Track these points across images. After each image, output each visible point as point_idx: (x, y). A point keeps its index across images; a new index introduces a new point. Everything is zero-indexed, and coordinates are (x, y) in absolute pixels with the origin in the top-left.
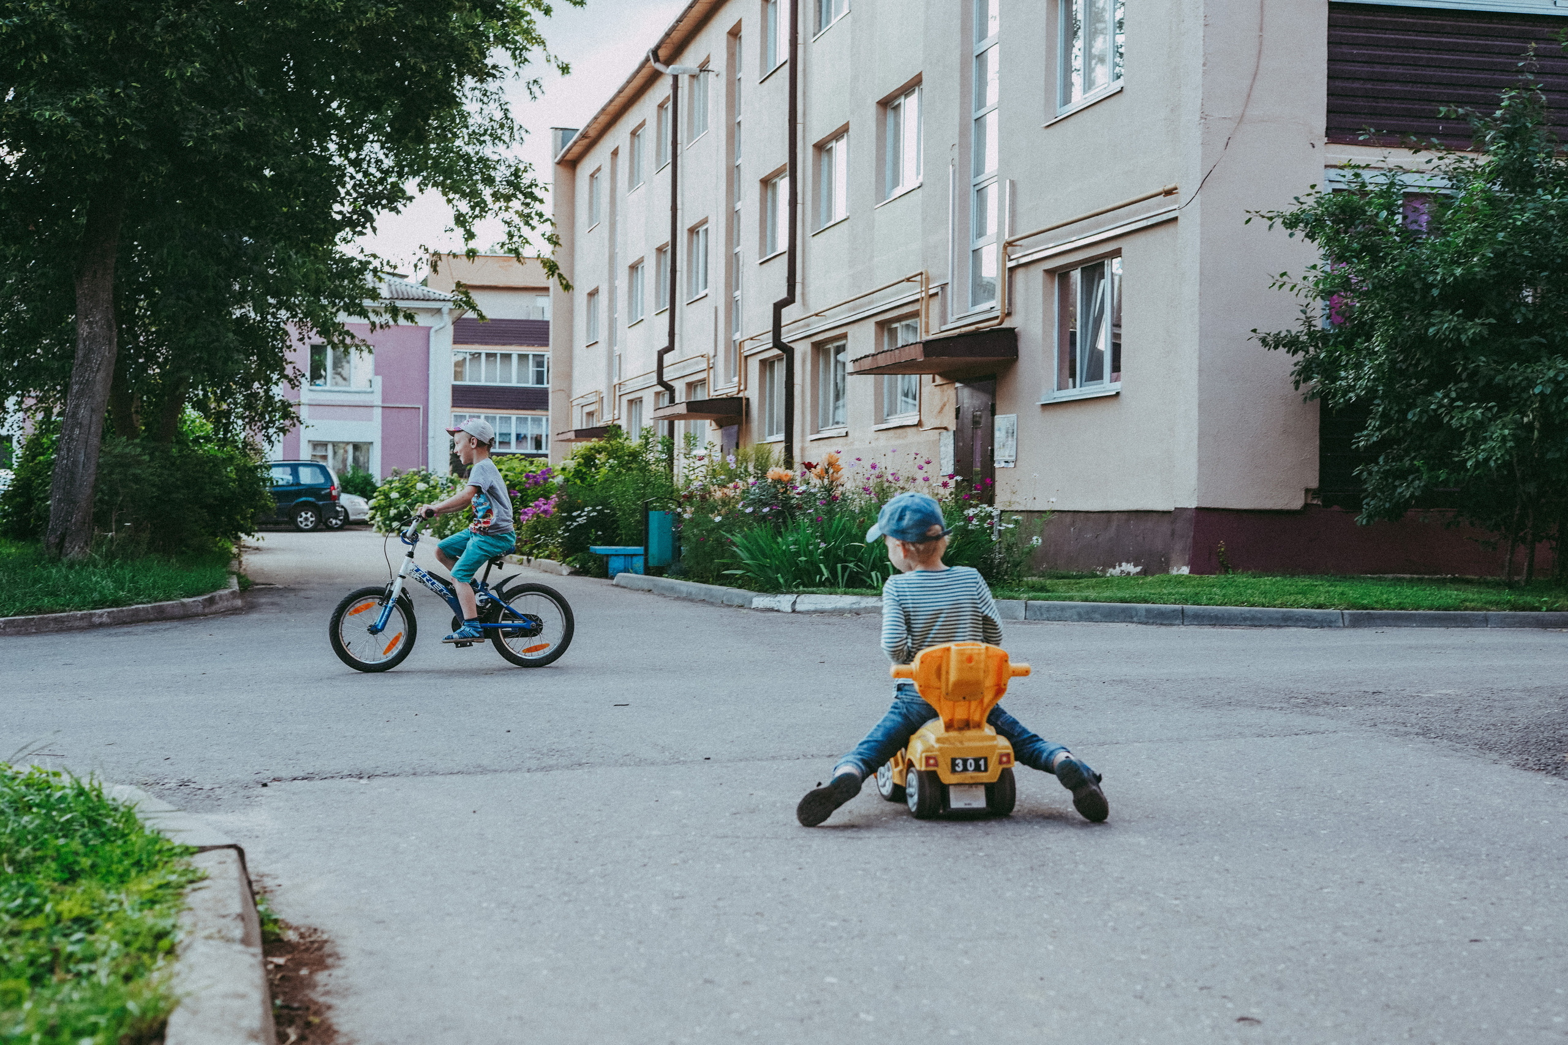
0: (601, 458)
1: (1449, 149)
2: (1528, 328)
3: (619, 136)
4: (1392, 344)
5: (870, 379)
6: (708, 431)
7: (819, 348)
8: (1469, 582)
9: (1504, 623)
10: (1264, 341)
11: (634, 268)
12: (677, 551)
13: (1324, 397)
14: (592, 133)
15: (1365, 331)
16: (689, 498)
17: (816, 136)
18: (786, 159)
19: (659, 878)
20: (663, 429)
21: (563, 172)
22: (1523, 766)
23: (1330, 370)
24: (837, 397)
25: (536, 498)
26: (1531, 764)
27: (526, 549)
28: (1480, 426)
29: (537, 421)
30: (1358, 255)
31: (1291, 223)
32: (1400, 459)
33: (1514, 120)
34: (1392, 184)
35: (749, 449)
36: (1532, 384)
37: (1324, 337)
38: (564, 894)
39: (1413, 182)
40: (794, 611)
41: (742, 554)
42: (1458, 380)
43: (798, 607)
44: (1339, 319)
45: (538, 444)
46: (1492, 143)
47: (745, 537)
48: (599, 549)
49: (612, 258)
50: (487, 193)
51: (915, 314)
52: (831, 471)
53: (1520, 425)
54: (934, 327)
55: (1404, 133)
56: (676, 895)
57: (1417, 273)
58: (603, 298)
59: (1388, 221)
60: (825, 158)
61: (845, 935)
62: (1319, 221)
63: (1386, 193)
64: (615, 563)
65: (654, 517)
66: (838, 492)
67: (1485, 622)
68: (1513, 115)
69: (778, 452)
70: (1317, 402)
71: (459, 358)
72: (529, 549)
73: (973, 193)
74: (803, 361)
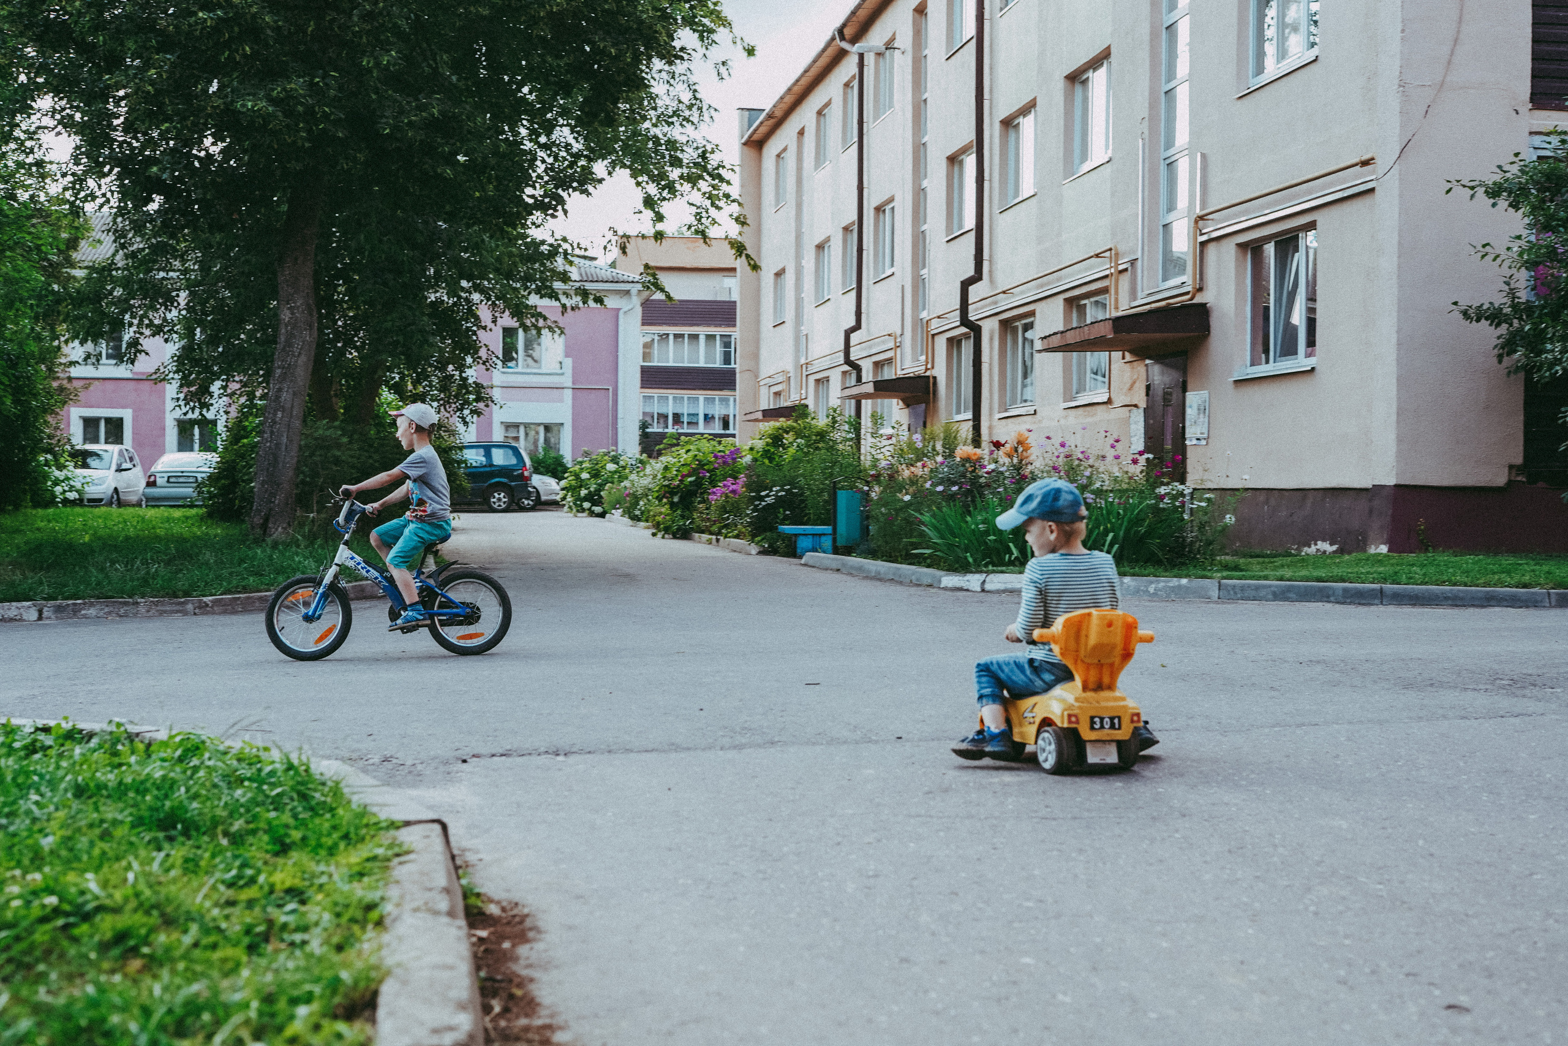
0: (789, 438)
3: (805, 115)
5: (1059, 356)
6: (895, 410)
7: (1007, 325)
10: (1465, 314)
11: (820, 247)
12: (865, 530)
13: (1528, 370)
14: (779, 113)
16: (877, 477)
17: (1003, 113)
18: (973, 136)
19: (854, 856)
20: (850, 409)
21: (751, 153)
23: (1535, 342)
24: (1025, 376)
25: (725, 477)
27: (715, 528)
29: (724, 401)
30: (1564, 224)
31: (1494, 192)
35: (937, 428)
37: (1529, 308)
38: (759, 871)
40: (983, 590)
41: (931, 533)
43: (988, 587)
44: (1544, 291)
45: (726, 424)
47: (934, 516)
48: (787, 529)
49: (799, 236)
50: (674, 174)
51: (1105, 291)
52: (1020, 449)
54: (1122, 304)
56: (871, 873)
58: (790, 277)
60: (1012, 134)
61: (1041, 916)
62: (1523, 190)
64: (803, 543)
65: (842, 497)
66: (1027, 471)
69: (965, 431)
70: (1522, 375)
71: (648, 339)
72: (718, 529)
73: (1163, 167)
74: (991, 339)
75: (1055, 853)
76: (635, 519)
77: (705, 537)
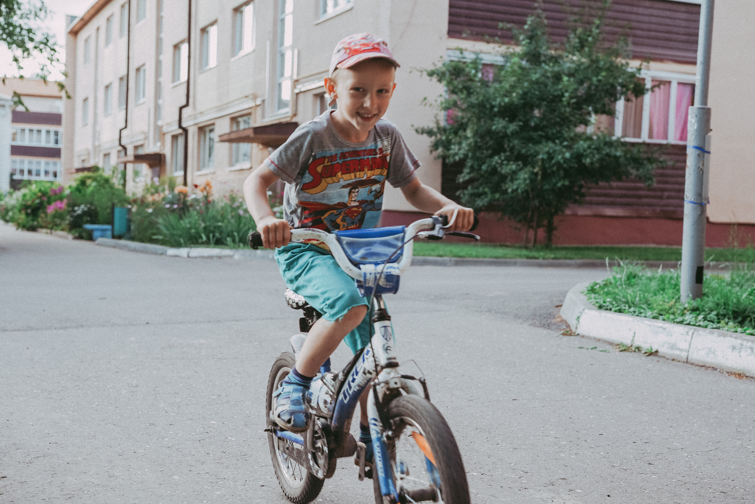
0: (89, 182)
1: (503, 43)
2: (537, 128)
3: (100, 20)
4: (476, 134)
5: (227, 144)
6: (144, 168)
7: (202, 130)
8: (507, 246)
9: (523, 265)
10: (417, 131)
11: (107, 87)
12: (129, 228)
13: (444, 158)
14: (86, 18)
15: (463, 127)
16: (135, 201)
17: (202, 25)
18: (186, 35)
19: (125, 378)
20: (121, 167)
21: (71, 37)
22: (534, 325)
23: (447, 145)
24: (210, 155)
25: (56, 200)
26: (537, 324)
27: (50, 226)
28: (514, 173)
29: (55, 164)
30: (461, 91)
31: (431, 74)
32: (478, 188)
33: (532, 31)
34: (477, 58)
35: (166, 177)
36: (537, 153)
37: (445, 130)
38: (77, 386)
39: (487, 59)
40: (188, 256)
41: (162, 227)
42: (505, 151)
43: (191, 255)
44: (451, 122)
45: (55, 175)
46: (523, 40)
47: (164, 220)
48: (89, 226)
49: (96, 81)
50: (30, 45)
51: (249, 114)
52: (208, 188)
53: (533, 173)
54: (259, 121)
55: (482, 35)
56: (134, 385)
57: (488, 100)
58: (91, 102)
59: (475, 75)
60: (205, 35)
61: (220, 403)
62: (443, 74)
63: (475, 63)
64: (96, 234)
65: (117, 211)
66: (211, 199)
67: (515, 264)
68: (533, 29)
69: (180, 180)
70: (440, 161)
71: (14, 131)
72: (52, 226)
73: (278, 55)
74: (194, 136)
75: (226, 374)
76: (7, 221)
77: (44, 230)
